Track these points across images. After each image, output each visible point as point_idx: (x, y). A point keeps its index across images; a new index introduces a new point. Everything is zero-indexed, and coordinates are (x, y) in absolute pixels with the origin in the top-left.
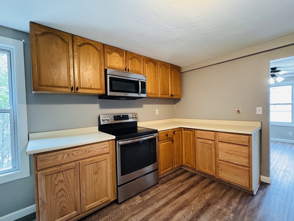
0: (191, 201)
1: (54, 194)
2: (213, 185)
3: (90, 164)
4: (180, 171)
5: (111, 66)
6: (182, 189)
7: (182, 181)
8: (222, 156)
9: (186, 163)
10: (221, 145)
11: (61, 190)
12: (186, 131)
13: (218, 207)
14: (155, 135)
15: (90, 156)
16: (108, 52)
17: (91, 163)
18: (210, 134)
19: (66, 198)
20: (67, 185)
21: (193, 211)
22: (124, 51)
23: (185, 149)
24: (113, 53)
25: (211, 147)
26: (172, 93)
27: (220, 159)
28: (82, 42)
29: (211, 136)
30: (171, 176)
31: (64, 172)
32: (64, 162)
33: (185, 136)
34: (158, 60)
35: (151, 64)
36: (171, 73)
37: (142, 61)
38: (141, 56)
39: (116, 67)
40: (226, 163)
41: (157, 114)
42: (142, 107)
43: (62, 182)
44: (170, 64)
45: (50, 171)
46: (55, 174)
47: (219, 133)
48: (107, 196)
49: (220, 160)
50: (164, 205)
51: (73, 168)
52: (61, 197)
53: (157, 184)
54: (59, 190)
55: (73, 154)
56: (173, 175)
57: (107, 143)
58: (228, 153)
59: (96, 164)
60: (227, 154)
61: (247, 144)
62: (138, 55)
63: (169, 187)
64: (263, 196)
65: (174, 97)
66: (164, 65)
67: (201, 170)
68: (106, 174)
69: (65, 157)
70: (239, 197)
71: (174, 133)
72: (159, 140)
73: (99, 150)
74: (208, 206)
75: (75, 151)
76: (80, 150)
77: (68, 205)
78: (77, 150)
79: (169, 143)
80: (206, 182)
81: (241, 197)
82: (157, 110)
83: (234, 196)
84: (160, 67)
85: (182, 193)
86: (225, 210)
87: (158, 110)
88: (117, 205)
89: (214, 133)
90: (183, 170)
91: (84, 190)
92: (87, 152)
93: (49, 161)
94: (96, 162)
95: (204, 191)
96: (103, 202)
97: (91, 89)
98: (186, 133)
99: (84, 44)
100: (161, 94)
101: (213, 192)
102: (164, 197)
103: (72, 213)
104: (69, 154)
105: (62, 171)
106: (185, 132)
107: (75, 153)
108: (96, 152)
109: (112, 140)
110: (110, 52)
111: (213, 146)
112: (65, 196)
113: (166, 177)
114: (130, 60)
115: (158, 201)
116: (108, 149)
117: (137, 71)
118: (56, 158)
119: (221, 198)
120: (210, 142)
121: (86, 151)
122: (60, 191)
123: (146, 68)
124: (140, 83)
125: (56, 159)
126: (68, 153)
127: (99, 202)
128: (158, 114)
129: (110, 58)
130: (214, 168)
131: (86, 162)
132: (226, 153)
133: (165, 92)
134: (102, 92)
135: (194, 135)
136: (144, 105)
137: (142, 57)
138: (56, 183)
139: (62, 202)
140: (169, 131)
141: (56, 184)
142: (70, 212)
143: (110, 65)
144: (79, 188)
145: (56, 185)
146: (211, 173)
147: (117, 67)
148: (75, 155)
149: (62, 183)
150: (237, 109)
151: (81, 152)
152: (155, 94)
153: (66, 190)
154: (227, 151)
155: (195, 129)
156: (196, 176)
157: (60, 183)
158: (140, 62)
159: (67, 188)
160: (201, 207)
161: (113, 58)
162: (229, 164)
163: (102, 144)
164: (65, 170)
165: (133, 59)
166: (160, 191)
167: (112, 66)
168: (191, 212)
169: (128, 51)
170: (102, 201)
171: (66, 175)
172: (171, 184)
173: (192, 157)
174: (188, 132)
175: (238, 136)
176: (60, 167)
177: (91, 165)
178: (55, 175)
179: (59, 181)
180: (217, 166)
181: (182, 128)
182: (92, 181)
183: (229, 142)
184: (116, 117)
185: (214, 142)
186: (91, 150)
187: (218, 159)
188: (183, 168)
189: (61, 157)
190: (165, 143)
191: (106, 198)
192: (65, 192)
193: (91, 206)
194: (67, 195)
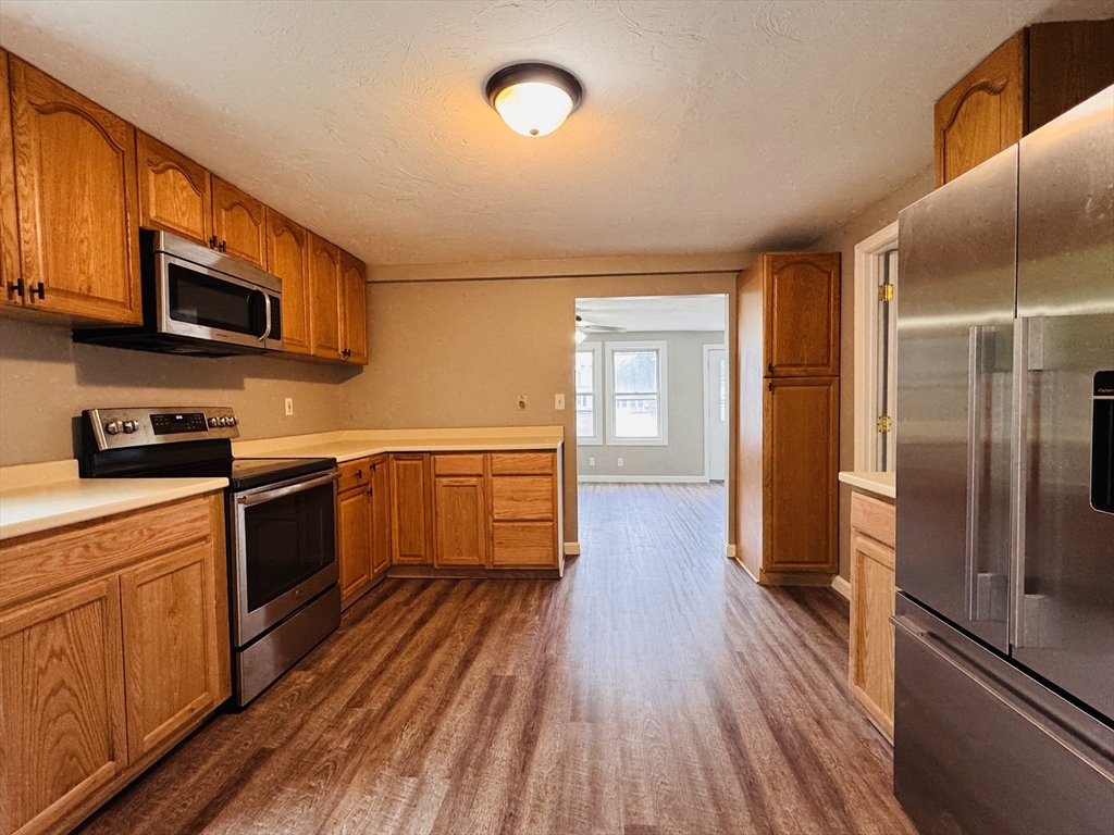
0: (451, 628)
1: (34, 708)
2: (482, 588)
3: (152, 580)
4: (387, 585)
5: (161, 218)
6: (415, 617)
7: (406, 603)
8: (501, 509)
9: (404, 556)
10: (498, 483)
11: (58, 689)
12: (401, 462)
13: (508, 616)
14: (332, 474)
15: (157, 549)
16: (150, 163)
17: (157, 575)
18: (471, 459)
19: (76, 718)
20: (80, 667)
21: (463, 640)
22: (206, 173)
23: (399, 515)
24: (170, 171)
25: (476, 494)
26: (346, 344)
27: (496, 517)
28: (52, 97)
29: (476, 464)
30: (366, 603)
31: (68, 615)
32: (69, 578)
33: (398, 477)
34: (307, 230)
35: (288, 237)
36: (343, 280)
37: (263, 222)
38: (259, 204)
39: (179, 226)
40: (510, 524)
41: (289, 413)
42: (240, 387)
43: (63, 657)
44: (341, 249)
45: (22, 617)
46: (38, 628)
47: (494, 455)
48: (206, 688)
49: (495, 521)
50: (390, 658)
51: (100, 599)
52: (58, 716)
53: (336, 629)
54: (52, 689)
55: (99, 546)
56: (371, 600)
57: (201, 501)
58: (512, 499)
59: (173, 578)
60: (511, 502)
61: (550, 471)
62: (251, 199)
63: (376, 625)
64: (573, 576)
65: (351, 359)
66: (325, 250)
67: (449, 563)
68: (204, 611)
69: (74, 559)
70: (538, 589)
71: (373, 466)
72: (341, 489)
73: (184, 527)
74: (489, 621)
75: (105, 532)
76: (123, 530)
77: (84, 743)
78: (112, 531)
79: (359, 500)
80: (464, 586)
81: (542, 588)
82: (288, 401)
83: (530, 591)
84: (314, 251)
85: (421, 623)
86: (522, 615)
87: (290, 400)
88: (233, 718)
89: (481, 456)
90: (393, 581)
91: (138, 675)
92: (146, 532)
93: (17, 575)
94: (172, 573)
95: (470, 601)
96: (196, 711)
97: (87, 297)
98: (401, 467)
99: (59, 108)
100: (319, 346)
101: (487, 598)
102: (377, 646)
103: (100, 770)
104: (86, 547)
105: (62, 615)
106: (398, 465)
107: (107, 540)
108: (171, 534)
109: (216, 492)
110: (158, 165)
111: (479, 488)
112: (74, 713)
113: (353, 609)
114: (226, 210)
115: (367, 657)
116: (207, 522)
117: (247, 255)
118: (41, 564)
119: (509, 601)
120: (474, 480)
121: (141, 532)
122: (54, 692)
123: (272, 250)
124: (268, 302)
125: (43, 568)
126: (84, 543)
127: (185, 714)
128: (291, 413)
129: (158, 189)
130: (482, 547)
131: (144, 572)
132: (508, 499)
133: (327, 341)
134: (132, 315)
135: (427, 469)
136: (248, 382)
137: (263, 207)
138: (41, 663)
139: (63, 734)
140: (362, 463)
141: (40, 669)
142: (88, 769)
143: (157, 217)
144: (120, 673)
145: (42, 671)
146: (473, 560)
147: (184, 228)
148: (106, 550)
149: (60, 660)
150: (519, 399)
151: (126, 538)
152: (300, 343)
153: (75, 687)
154: (510, 494)
155: (429, 452)
156: (435, 583)
157: (55, 660)
158: (257, 225)
159: (81, 677)
160: (477, 628)
161: (168, 193)
162: (516, 524)
163: (190, 504)
164: (73, 610)
165: (236, 210)
166: (355, 640)
167: (165, 220)
168: (462, 644)
169: (218, 178)
170: (192, 710)
171: (77, 628)
172: (378, 618)
173: (423, 534)
174: (408, 462)
175: (532, 455)
176: (55, 597)
177: (154, 583)
178: (35, 632)
179: (53, 654)
180: (490, 538)
181: (388, 453)
182: (160, 642)
183: (516, 472)
184: (159, 422)
185: (481, 479)
186: (159, 527)
187: (491, 520)
188: (389, 576)
189: (58, 556)
190: (351, 500)
191: (203, 696)
192: (74, 695)
193: (158, 734)
194: (80, 706)
